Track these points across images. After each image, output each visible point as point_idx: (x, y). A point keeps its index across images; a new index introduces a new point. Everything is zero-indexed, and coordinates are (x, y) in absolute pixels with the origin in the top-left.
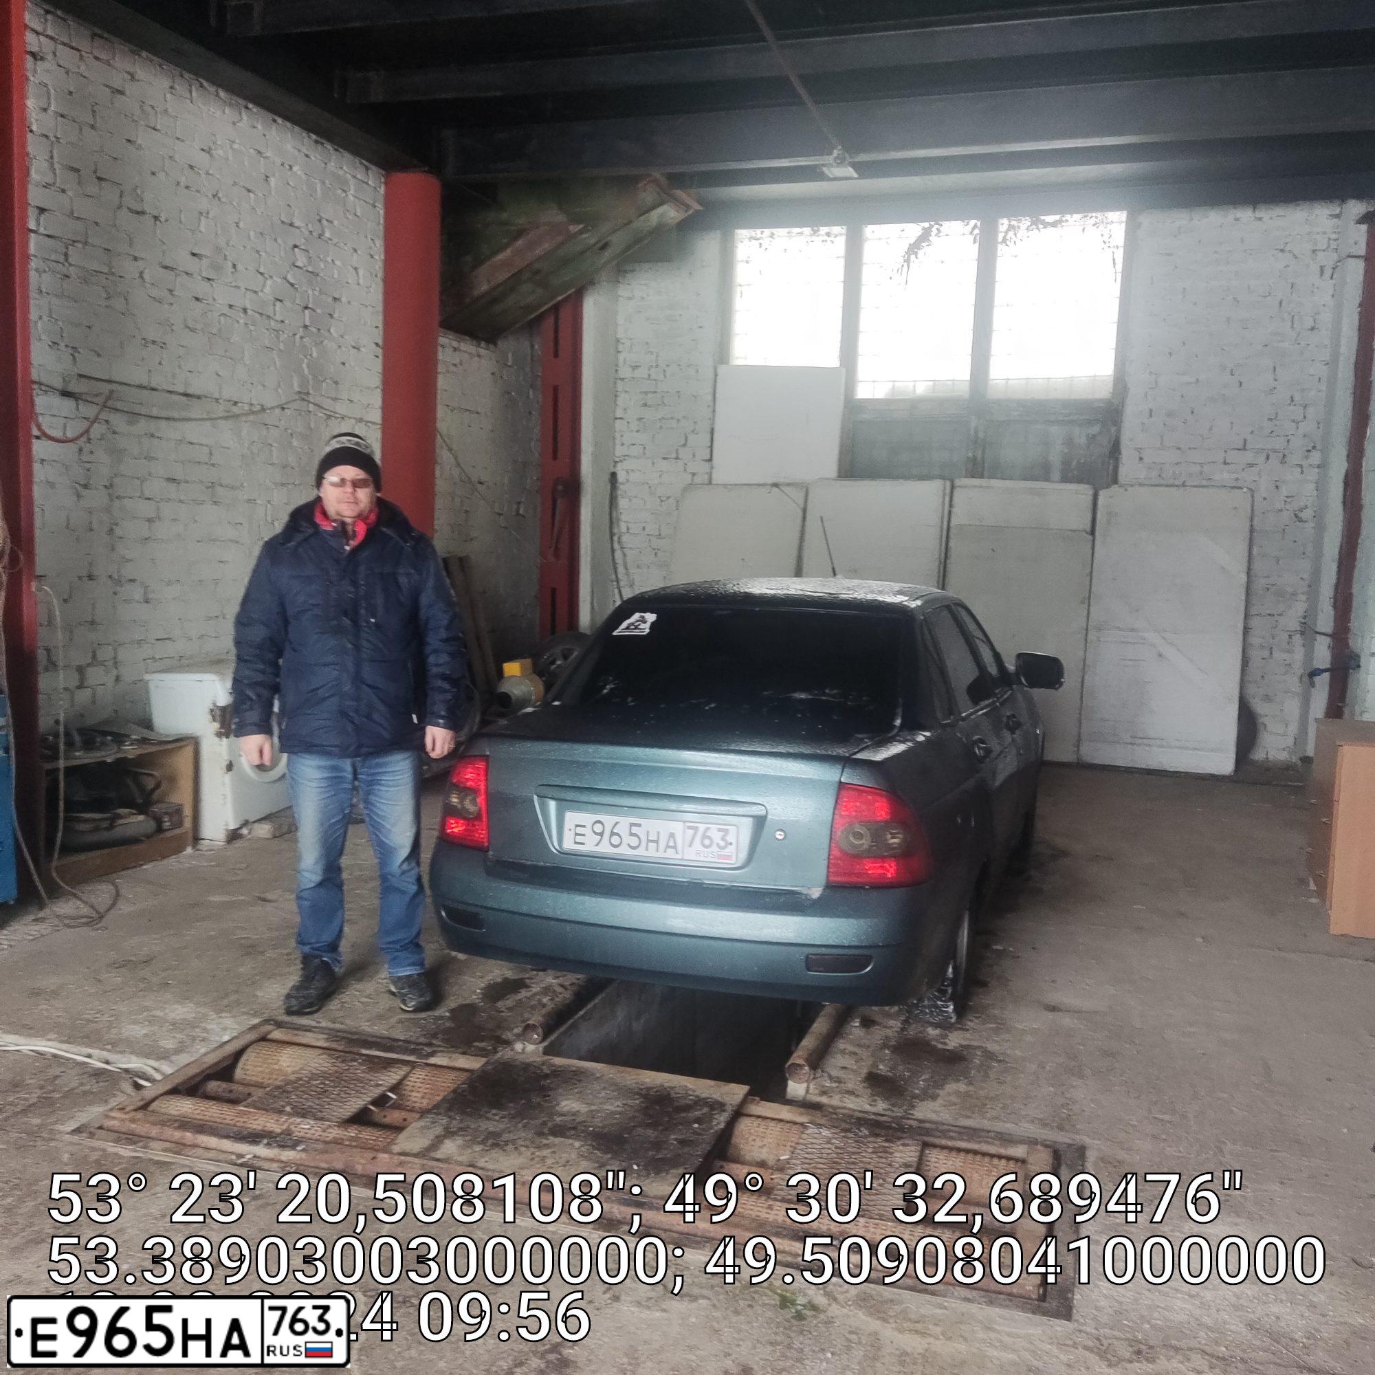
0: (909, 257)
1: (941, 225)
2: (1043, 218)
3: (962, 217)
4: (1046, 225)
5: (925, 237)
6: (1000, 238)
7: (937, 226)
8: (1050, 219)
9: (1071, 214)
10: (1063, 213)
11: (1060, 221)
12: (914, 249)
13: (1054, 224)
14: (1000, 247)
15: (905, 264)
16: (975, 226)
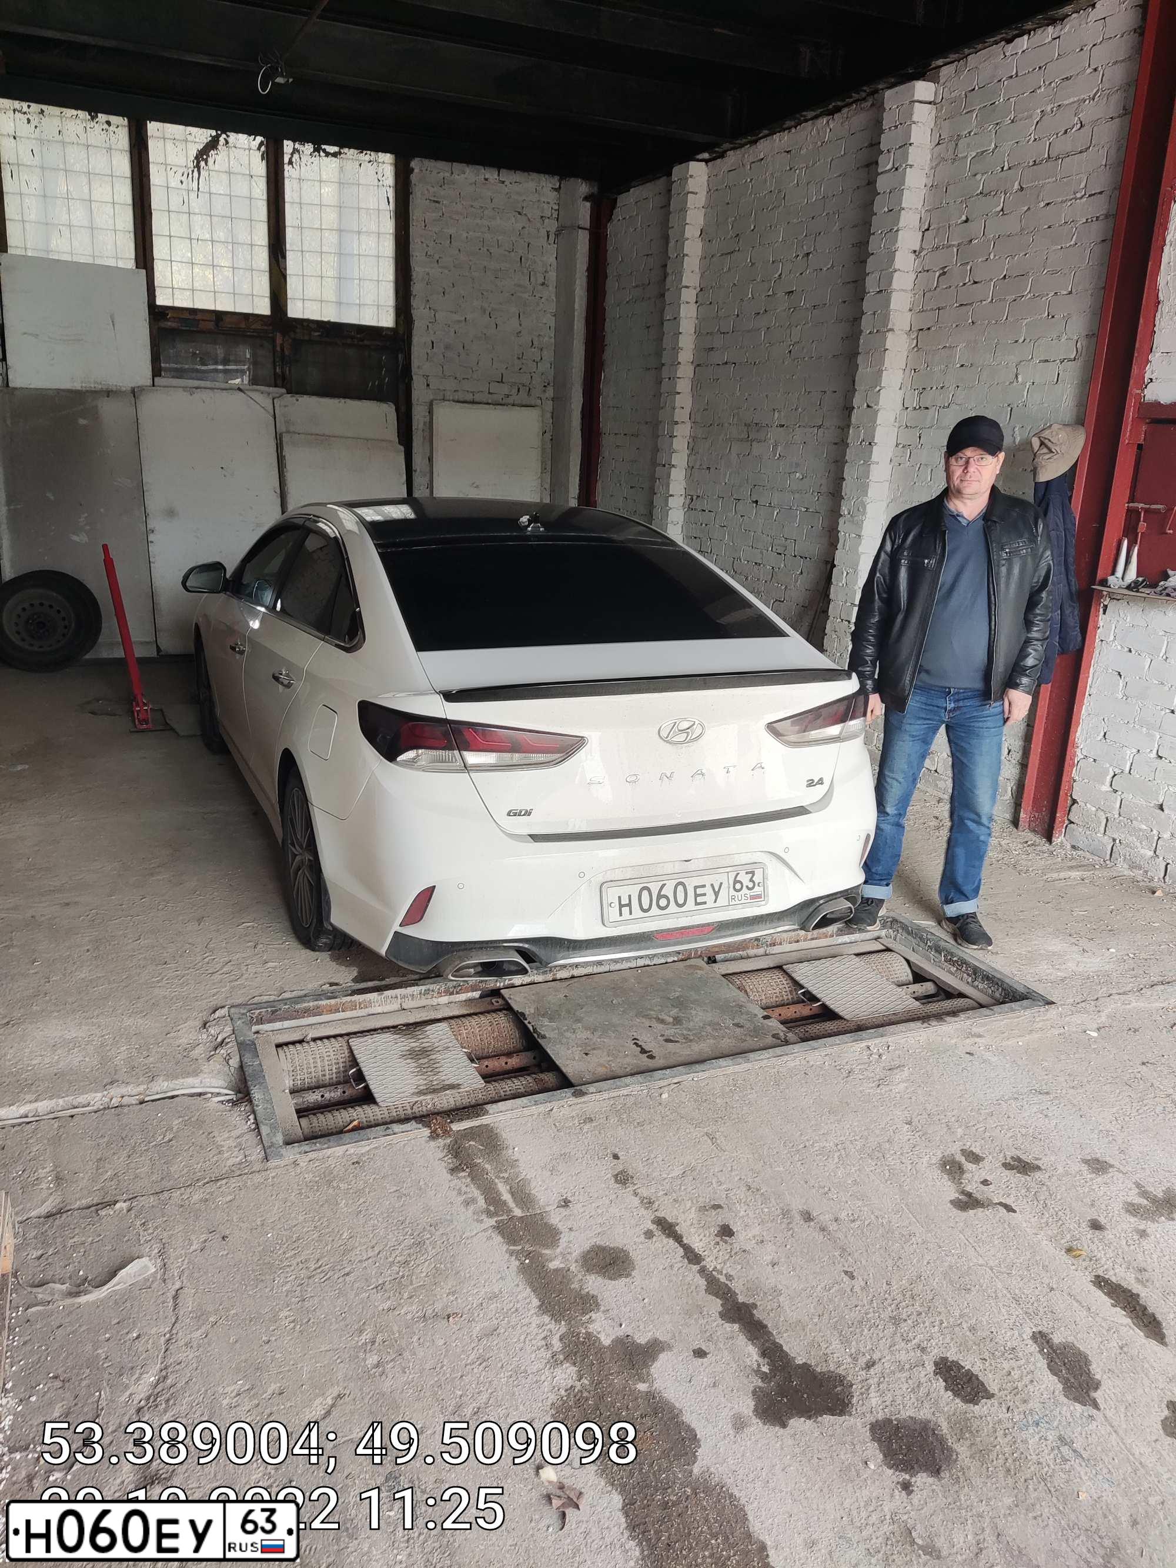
0: (198, 163)
1: (228, 136)
2: (323, 147)
3: (251, 132)
4: (327, 154)
5: (213, 144)
6: (286, 160)
7: (224, 136)
8: (332, 149)
9: (350, 148)
10: (341, 147)
11: (340, 153)
12: (202, 155)
13: (335, 155)
14: (286, 167)
15: (196, 169)
16: (261, 144)
